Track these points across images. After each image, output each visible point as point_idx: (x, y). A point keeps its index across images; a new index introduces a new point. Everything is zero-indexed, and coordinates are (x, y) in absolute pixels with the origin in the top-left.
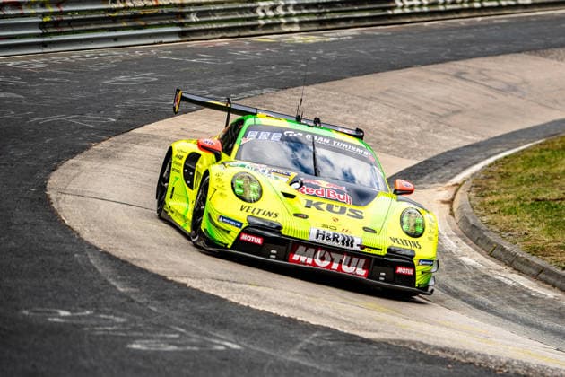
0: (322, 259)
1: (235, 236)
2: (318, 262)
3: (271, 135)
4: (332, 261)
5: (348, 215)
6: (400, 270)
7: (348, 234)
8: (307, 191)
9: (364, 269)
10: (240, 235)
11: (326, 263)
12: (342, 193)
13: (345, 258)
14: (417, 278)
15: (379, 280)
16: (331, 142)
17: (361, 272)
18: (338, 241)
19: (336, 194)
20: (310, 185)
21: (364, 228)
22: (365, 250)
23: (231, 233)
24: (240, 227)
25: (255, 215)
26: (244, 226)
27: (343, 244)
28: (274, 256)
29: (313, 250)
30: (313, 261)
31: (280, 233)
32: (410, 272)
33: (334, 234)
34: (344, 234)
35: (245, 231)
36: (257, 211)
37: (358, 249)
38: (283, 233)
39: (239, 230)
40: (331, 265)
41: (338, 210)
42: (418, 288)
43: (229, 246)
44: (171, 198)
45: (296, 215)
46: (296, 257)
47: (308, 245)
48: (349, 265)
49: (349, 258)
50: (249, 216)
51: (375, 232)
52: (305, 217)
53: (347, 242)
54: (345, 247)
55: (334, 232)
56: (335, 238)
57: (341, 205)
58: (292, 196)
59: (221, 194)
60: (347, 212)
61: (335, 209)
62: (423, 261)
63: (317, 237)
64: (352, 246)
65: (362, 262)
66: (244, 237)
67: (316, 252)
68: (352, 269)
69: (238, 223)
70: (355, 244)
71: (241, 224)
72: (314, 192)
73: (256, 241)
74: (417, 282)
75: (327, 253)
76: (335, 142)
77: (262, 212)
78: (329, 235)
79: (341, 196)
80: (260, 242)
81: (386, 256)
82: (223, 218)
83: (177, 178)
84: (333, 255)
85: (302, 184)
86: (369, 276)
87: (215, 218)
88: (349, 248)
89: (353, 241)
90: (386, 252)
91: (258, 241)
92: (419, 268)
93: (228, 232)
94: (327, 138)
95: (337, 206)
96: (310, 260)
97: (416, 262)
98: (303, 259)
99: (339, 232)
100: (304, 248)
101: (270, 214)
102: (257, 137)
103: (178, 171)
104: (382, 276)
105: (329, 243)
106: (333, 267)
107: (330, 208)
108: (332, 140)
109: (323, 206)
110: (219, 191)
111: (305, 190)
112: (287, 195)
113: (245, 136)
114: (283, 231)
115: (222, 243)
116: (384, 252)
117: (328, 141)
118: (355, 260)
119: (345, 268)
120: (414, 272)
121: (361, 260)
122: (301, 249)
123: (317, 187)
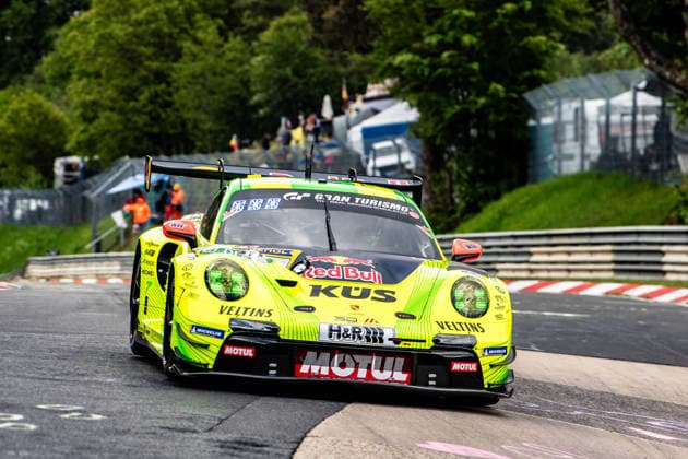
0: (343, 365)
1: (217, 350)
2: (337, 371)
3: (265, 202)
4: (357, 366)
5: (374, 298)
6: (456, 367)
7: (374, 325)
8: (316, 273)
9: (404, 371)
10: (222, 349)
11: (349, 371)
12: (367, 269)
13: (375, 360)
14: (484, 375)
15: (427, 385)
16: (352, 200)
17: (401, 377)
18: (360, 338)
19: (359, 272)
20: (319, 264)
21: (397, 315)
22: (402, 345)
23: (211, 347)
24: (221, 337)
25: (241, 317)
26: (226, 335)
27: (369, 340)
28: (274, 372)
29: (328, 355)
30: (330, 371)
31: (278, 338)
32: (472, 367)
33: (354, 328)
34: (368, 325)
35: (229, 342)
36: (242, 311)
37: (391, 344)
38: (281, 337)
39: (220, 342)
40: (356, 373)
41: (358, 293)
42: (488, 389)
43: (210, 367)
44: (145, 313)
45: (297, 309)
46: (304, 369)
47: (319, 348)
48: (382, 370)
49: (380, 359)
50: (232, 320)
51: (413, 317)
52: (311, 309)
53: (374, 338)
54: (371, 344)
55: (355, 325)
56: (356, 333)
57: (362, 286)
58: (292, 284)
59: (192, 295)
60: (373, 294)
61: (354, 293)
62: (489, 350)
63: (330, 336)
64: (382, 341)
65: (400, 361)
66: (229, 350)
67: (332, 358)
68: (386, 375)
69: (218, 333)
70: (385, 337)
71: (223, 332)
72: (326, 274)
73: (245, 354)
74: (486, 381)
75: (348, 357)
76: (357, 200)
77: (249, 312)
78: (346, 331)
79: (366, 274)
80: (251, 355)
81: (433, 348)
82: (197, 327)
83: (150, 283)
84: (358, 358)
85: (308, 265)
86: (411, 381)
87: (186, 329)
88: (378, 344)
89: (382, 334)
90: (432, 344)
91: (249, 353)
92: (485, 361)
93: (206, 347)
94: (346, 194)
95: (357, 289)
96: (325, 371)
97: (479, 352)
98: (315, 369)
99: (361, 324)
100: (315, 353)
101: (260, 313)
102: (246, 208)
103: (150, 273)
104: (432, 379)
105: (349, 341)
106: (359, 376)
107: (346, 293)
108: (353, 196)
109: (337, 292)
110: (188, 291)
111: (312, 273)
112: (283, 283)
113: (228, 209)
114: (281, 334)
115: (200, 363)
116: (429, 345)
117: (348, 199)
118: (389, 361)
119: (376, 374)
120: (479, 367)
121: (398, 359)
122: (311, 355)
123: (330, 266)
